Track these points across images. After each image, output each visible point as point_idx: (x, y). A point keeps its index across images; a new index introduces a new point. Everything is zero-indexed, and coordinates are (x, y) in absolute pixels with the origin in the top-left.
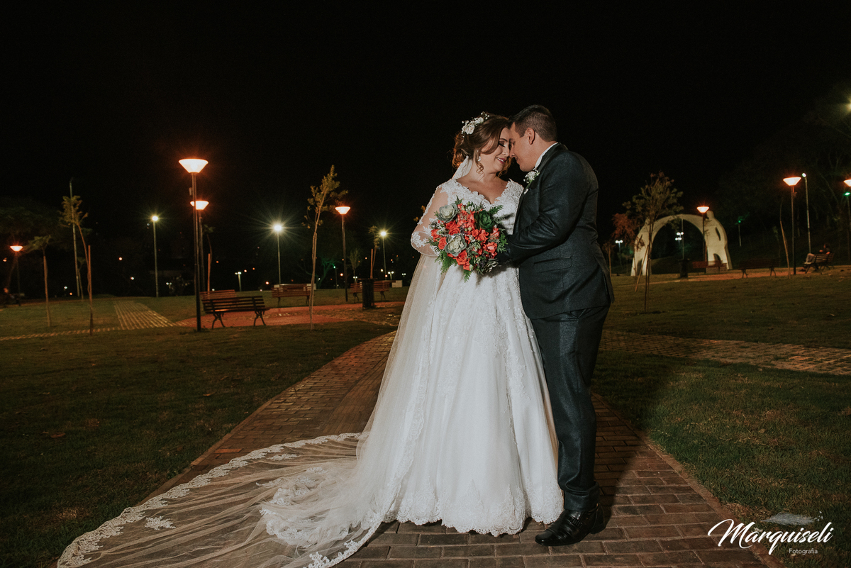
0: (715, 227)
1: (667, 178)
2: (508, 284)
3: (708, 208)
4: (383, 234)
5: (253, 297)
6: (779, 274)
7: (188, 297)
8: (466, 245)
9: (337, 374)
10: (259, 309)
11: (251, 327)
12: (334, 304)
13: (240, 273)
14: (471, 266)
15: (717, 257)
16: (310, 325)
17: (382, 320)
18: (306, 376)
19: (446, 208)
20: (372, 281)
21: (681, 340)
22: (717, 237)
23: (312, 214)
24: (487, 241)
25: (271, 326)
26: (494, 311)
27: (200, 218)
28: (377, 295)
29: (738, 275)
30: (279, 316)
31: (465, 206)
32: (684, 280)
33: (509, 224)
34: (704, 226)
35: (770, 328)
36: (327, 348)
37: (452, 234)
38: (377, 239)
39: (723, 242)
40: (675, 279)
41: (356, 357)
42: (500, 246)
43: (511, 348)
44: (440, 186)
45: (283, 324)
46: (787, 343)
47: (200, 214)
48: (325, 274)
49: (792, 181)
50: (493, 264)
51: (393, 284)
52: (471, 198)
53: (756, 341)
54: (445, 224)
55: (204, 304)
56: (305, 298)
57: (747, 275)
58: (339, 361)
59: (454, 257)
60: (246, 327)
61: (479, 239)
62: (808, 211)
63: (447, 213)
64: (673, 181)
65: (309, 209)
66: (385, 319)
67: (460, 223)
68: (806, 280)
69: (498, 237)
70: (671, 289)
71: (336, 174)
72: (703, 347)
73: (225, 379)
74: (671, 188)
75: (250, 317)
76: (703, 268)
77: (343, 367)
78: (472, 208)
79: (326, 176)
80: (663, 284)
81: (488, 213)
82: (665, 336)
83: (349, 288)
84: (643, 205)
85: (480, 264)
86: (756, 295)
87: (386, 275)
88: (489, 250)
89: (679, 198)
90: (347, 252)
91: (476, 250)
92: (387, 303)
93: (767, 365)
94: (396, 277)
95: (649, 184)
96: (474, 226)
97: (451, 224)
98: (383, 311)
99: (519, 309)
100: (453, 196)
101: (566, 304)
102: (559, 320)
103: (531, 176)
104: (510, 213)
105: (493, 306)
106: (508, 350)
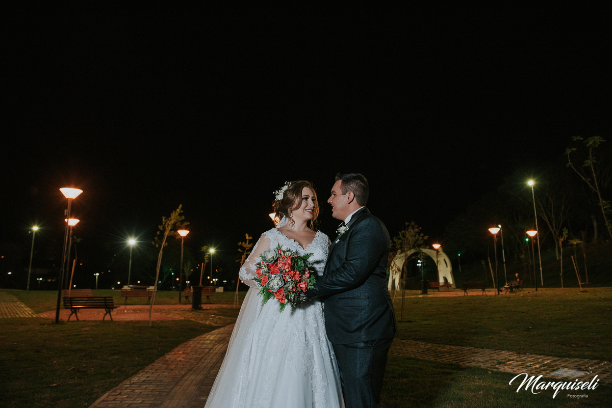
0: (444, 258)
1: (416, 226)
2: (315, 314)
3: (440, 245)
4: (212, 251)
5: (105, 298)
6: (488, 294)
7: (52, 291)
8: (283, 284)
9: (167, 369)
10: (108, 306)
11: (100, 321)
12: (169, 304)
13: (98, 274)
14: (286, 300)
15: (445, 279)
16: (148, 322)
17: (206, 320)
18: (141, 369)
19: (269, 252)
20: (201, 288)
21: (429, 346)
22: (445, 265)
23: (161, 236)
24: (300, 280)
25: (117, 322)
26: (304, 336)
27: (71, 232)
28: (204, 298)
29: (461, 293)
30: (124, 313)
31: (284, 252)
32: (425, 296)
33: (320, 268)
34: (437, 257)
35: (490, 337)
36: (161, 344)
37: (272, 273)
38: (207, 256)
39: (449, 269)
40: (418, 295)
41: (183, 353)
42: (310, 284)
43: (317, 368)
44: (264, 233)
45: (126, 320)
46: (504, 350)
47: (71, 229)
48: (165, 279)
49: (494, 231)
50: (303, 298)
51: (217, 289)
52: (289, 245)
53: (483, 348)
54: (268, 265)
55: (64, 301)
56: (148, 298)
57: (467, 293)
58: (170, 356)
59: (273, 292)
60: (96, 321)
61: (293, 279)
62: (503, 250)
63: (270, 256)
64: (420, 228)
65: (158, 233)
66: (209, 319)
67: (280, 265)
68: (507, 299)
69: (309, 278)
70: (417, 303)
71: (182, 211)
72: (446, 352)
73: (72, 370)
74: (419, 233)
75: (101, 312)
76: (437, 287)
77: (173, 362)
78: (290, 254)
79: (175, 211)
80: (411, 298)
81: (302, 259)
82: (418, 342)
83: (183, 290)
84: (401, 244)
85: (294, 299)
86: (476, 310)
87: (212, 282)
88: (301, 288)
89: (425, 240)
90: (183, 263)
91: (291, 288)
92: (211, 305)
93: (494, 368)
94: (219, 284)
95: (404, 230)
96: (291, 268)
97: (273, 265)
98: (208, 312)
99: (323, 334)
100: (275, 241)
101: (363, 335)
102: (357, 347)
103: (342, 230)
104: (321, 259)
105: (303, 332)
106: (314, 370)
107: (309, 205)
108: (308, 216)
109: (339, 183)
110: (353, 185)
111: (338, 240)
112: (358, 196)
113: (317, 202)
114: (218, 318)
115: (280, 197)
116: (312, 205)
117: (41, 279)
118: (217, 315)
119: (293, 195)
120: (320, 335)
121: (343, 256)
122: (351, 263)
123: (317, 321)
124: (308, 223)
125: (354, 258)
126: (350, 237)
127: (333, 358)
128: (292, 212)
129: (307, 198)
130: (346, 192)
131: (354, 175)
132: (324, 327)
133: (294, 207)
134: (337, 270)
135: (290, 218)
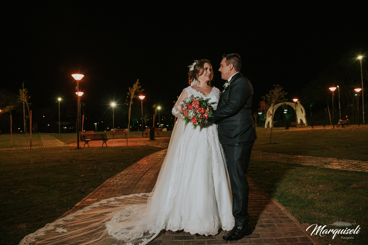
0: (300, 108)
1: (280, 87)
2: (213, 130)
3: (298, 100)
4: (159, 108)
5: (102, 134)
6: (327, 128)
7: (73, 133)
8: (195, 114)
9: (138, 168)
10: (105, 140)
11: (101, 147)
12: (137, 138)
13: (96, 124)
14: (197, 123)
15: (301, 120)
16: (126, 147)
17: (158, 145)
18: (125, 168)
19: (187, 98)
20: (154, 128)
21: (285, 155)
22: (301, 112)
23: (129, 99)
24: (204, 112)
25: (110, 147)
26: (207, 141)
27: (80, 100)
28: (156, 134)
29: (310, 128)
30: (113, 143)
31: (195, 98)
32: (287, 130)
33: (215, 107)
34: (296, 107)
35: (323, 151)
36: (134, 157)
37: (189, 109)
38: (156, 110)
39: (304, 114)
40: (283, 130)
41: (146, 161)
42: (209, 114)
44: (184, 89)
45: (115, 146)
46: (330, 157)
47: (80, 98)
48: (133, 125)
49: (333, 89)
50: (206, 122)
51: (163, 129)
52: (198, 94)
53: (317, 156)
54: (187, 105)
55: (81, 137)
56: (125, 135)
57: (314, 128)
58: (139, 163)
59: (190, 119)
60: (99, 147)
61: (201, 112)
62: (339, 102)
63: (188, 101)
64: (283, 88)
65: (127, 97)
66: (159, 145)
67: (193, 105)
68: (338, 131)
69: (209, 111)
70: (281, 134)
71: (139, 83)
72: (294, 158)
73: (90, 169)
74: (282, 91)
75: (101, 143)
76: (295, 126)
77: (141, 165)
78: (198, 99)
79: (135, 83)
80: (278, 132)
81: (205, 101)
82: (279, 154)
83: (144, 131)
84: (270, 98)
85: (201, 122)
86: (317, 137)
87: (160, 126)
88: (205, 116)
89: (285, 95)
90: (143, 115)
91: (199, 116)
92: (160, 138)
93: (321, 166)
94: (164, 127)
95: (273, 90)
96: (199, 106)
97: (189, 105)
98: (159, 141)
99: (217, 140)
100: (190, 93)
101: (238, 140)
102: (234, 146)
103: (226, 85)
104: (215, 102)
105: (206, 139)
106: (213, 158)
107: (208, 73)
108: (207, 79)
109: (225, 59)
110: (232, 60)
111: (224, 91)
112: (235, 66)
113: (212, 71)
114: (165, 144)
115: (192, 69)
116: (210, 73)
117: (66, 128)
118: (164, 143)
119: (199, 68)
120: (216, 141)
121: (227, 99)
122: (231, 102)
123: (214, 134)
124: (208, 82)
125: (232, 99)
126: (231, 88)
127: (222, 152)
128: (198, 77)
129: (207, 69)
130: (229, 64)
131: (233, 54)
132: (218, 137)
133: (200, 74)
134: (224, 106)
135: (198, 80)
